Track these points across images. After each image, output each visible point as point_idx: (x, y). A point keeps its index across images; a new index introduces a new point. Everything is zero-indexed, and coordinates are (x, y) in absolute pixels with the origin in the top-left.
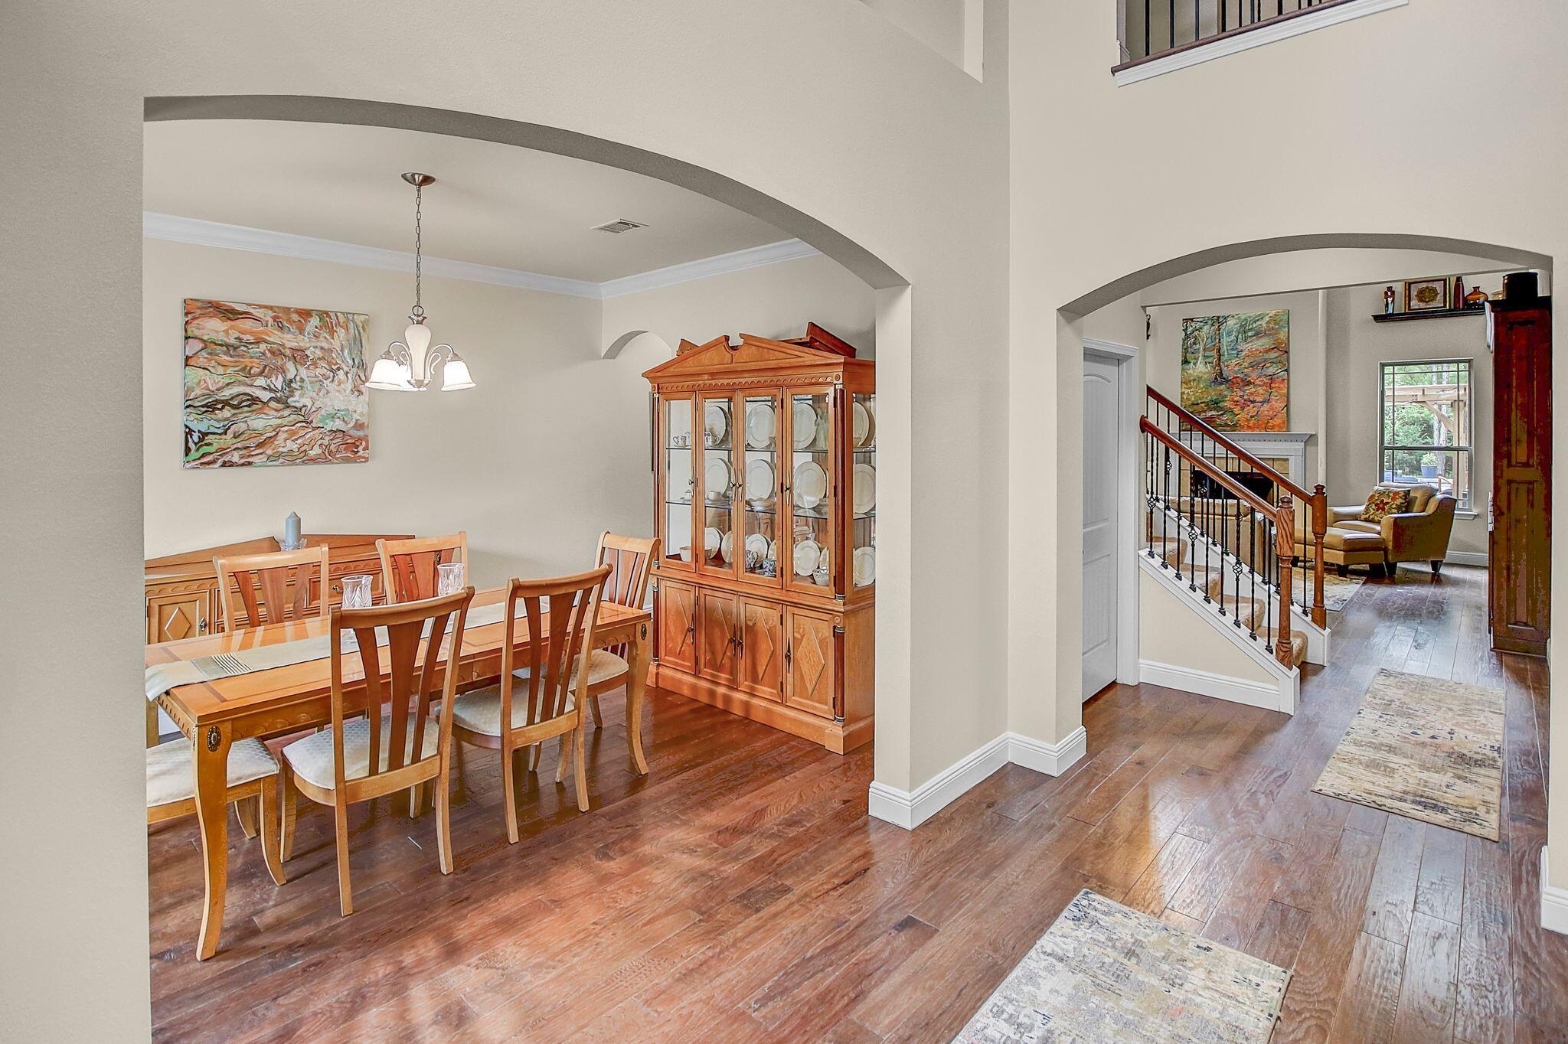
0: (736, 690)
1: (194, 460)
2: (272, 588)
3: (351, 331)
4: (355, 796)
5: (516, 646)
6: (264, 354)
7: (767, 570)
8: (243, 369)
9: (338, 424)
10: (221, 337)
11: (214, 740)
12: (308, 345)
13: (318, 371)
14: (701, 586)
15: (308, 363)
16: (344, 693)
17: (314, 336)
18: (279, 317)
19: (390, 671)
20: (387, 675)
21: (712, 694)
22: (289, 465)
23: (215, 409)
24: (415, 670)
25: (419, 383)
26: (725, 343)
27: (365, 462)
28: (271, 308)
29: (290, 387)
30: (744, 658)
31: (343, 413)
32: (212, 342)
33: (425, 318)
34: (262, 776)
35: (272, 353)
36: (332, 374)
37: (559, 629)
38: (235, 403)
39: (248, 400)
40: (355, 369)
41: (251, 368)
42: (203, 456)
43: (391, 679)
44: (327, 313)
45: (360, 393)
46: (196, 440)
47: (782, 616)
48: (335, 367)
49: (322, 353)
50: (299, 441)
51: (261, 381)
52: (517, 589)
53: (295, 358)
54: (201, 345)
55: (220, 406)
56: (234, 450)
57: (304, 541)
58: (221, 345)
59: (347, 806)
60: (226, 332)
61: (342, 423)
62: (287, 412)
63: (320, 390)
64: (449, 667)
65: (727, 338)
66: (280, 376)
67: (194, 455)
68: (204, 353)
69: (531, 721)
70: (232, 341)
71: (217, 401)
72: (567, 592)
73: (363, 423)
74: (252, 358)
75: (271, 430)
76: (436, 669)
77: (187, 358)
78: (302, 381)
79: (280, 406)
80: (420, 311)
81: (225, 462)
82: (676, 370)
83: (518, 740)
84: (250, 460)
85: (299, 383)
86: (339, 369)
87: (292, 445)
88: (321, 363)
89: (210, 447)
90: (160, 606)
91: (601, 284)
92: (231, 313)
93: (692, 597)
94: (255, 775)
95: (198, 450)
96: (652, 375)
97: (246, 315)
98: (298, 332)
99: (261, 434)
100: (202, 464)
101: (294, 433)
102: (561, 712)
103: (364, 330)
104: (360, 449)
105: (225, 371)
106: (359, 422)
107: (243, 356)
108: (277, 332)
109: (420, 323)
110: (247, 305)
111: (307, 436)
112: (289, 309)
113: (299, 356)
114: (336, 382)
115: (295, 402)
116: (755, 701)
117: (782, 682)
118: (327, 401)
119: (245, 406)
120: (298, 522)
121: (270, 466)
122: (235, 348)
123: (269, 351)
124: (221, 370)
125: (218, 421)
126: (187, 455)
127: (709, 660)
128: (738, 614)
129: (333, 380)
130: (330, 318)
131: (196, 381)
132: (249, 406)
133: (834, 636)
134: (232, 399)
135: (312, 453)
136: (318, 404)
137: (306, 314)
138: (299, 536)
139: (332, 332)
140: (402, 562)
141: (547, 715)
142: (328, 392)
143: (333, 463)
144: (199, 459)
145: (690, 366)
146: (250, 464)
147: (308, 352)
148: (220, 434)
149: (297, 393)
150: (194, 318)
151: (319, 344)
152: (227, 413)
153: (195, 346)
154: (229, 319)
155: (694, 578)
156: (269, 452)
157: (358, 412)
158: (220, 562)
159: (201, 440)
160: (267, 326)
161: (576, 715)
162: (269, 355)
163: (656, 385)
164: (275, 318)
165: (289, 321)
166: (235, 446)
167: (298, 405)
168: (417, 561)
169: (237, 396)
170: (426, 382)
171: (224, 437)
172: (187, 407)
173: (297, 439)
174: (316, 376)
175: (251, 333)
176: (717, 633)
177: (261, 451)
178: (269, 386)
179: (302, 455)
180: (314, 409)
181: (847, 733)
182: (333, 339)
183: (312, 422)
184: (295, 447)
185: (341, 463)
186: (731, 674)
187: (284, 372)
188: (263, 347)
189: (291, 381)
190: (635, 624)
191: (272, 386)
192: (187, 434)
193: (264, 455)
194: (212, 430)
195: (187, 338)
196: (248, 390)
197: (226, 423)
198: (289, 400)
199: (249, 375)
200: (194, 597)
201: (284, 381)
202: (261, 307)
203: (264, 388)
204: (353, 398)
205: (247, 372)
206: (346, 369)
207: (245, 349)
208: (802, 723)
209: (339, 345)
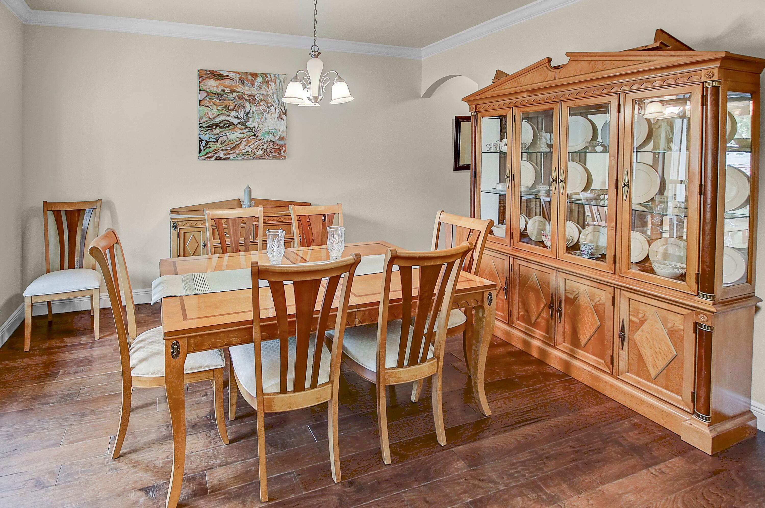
0: (554, 347)
1: (203, 156)
2: (233, 230)
3: (278, 84)
4: (269, 407)
5: (391, 301)
6: (235, 98)
7: (586, 253)
8: (225, 107)
9: (271, 137)
10: (215, 90)
11: (176, 351)
12: (256, 93)
13: (261, 107)
14: (515, 257)
15: (256, 103)
16: (262, 326)
17: (259, 88)
18: (242, 78)
19: (295, 312)
20: (292, 316)
21: (526, 343)
22: (247, 160)
23: (212, 129)
24: (314, 313)
25: (316, 99)
26: (547, 64)
27: (285, 159)
28: (238, 73)
29: (247, 116)
30: (562, 322)
31: (273, 131)
32: (211, 92)
33: (319, 53)
34: (214, 368)
35: (239, 98)
36: (268, 109)
37: (427, 294)
38: (221, 125)
39: (228, 124)
40: (279, 106)
41: (229, 106)
42: (207, 153)
43: (295, 319)
44: (265, 74)
45: (282, 119)
46: (204, 145)
47: (613, 298)
48: (269, 105)
49: (263, 97)
50: (252, 147)
51: (233, 113)
52: (394, 258)
53: (250, 100)
54: (206, 94)
55: (214, 127)
56: (221, 150)
57: (253, 202)
58: (215, 94)
59: (264, 413)
60: (217, 86)
61: (273, 136)
62: (246, 130)
63: (262, 118)
64: (339, 314)
65: (550, 60)
66: (242, 110)
67: (203, 153)
68: (207, 99)
69: (400, 365)
70: (220, 91)
71: (213, 124)
72: (435, 264)
73: (284, 137)
74: (229, 100)
75: (238, 140)
76: (330, 314)
77: (200, 101)
78: (253, 113)
79: (243, 127)
80: (316, 48)
81: (217, 157)
82: (493, 92)
83: (391, 379)
84: (228, 156)
85: (252, 114)
86: (271, 106)
87: (248, 149)
88: (263, 103)
89: (210, 149)
90: (184, 233)
91: (422, 49)
92: (220, 76)
93: (505, 265)
94: (209, 366)
95: (204, 150)
96: (472, 98)
97: (226, 77)
98: (251, 85)
99: (234, 142)
100: (206, 158)
101: (249, 142)
102: (424, 360)
103: (284, 83)
104: (282, 151)
105: (217, 108)
106: (282, 136)
107: (225, 100)
108: (241, 86)
109: (316, 57)
110: (228, 72)
111: (256, 144)
112: (247, 73)
113: (252, 99)
114: (270, 114)
115: (249, 125)
116: (576, 363)
117: (612, 357)
118: (265, 124)
119: (226, 127)
120: (250, 192)
121: (238, 160)
122: (222, 95)
123: (237, 96)
124: (215, 107)
125: (214, 135)
126: (200, 153)
127: (523, 316)
128: (557, 287)
129: (268, 112)
130: (267, 77)
131: (204, 113)
132: (228, 127)
133: (695, 332)
134: (220, 123)
135: (258, 153)
136: (261, 126)
137: (255, 75)
138: (251, 199)
139: (268, 85)
140: (304, 220)
141: (413, 361)
142: (266, 119)
143: (268, 159)
144: (205, 155)
145: (508, 87)
146: (228, 158)
147: (256, 97)
148: (215, 142)
149: (251, 120)
150: (203, 80)
151: (262, 92)
152: (218, 130)
153: (204, 94)
154: (219, 80)
155: (508, 250)
156: (237, 152)
157: (281, 130)
158: (207, 212)
159: (206, 145)
160: (236, 83)
161: (436, 363)
162: (237, 99)
163: (474, 106)
164: (240, 78)
165: (247, 79)
166: (221, 149)
167: (251, 126)
168: (312, 219)
169: (222, 121)
170: (320, 98)
171: (216, 143)
172: (200, 127)
173: (250, 145)
174: (260, 110)
175: (229, 87)
176: (532, 297)
177: (233, 151)
178: (237, 116)
179: (253, 154)
180: (259, 129)
181: (714, 434)
182: (268, 89)
183: (258, 136)
184: (249, 150)
185: (272, 159)
186: (547, 332)
187: (245, 108)
188: (234, 94)
189: (248, 113)
190: (483, 292)
191: (239, 116)
192: (200, 141)
193: (235, 154)
194: (211, 140)
195: (200, 90)
196: (227, 118)
197: (217, 136)
198: (247, 124)
199: (228, 110)
200: (200, 229)
201: (245, 113)
202: (233, 72)
203: (235, 117)
204: (278, 122)
205: (227, 108)
206: (275, 106)
207: (226, 96)
208: (642, 402)
209: (272, 92)
